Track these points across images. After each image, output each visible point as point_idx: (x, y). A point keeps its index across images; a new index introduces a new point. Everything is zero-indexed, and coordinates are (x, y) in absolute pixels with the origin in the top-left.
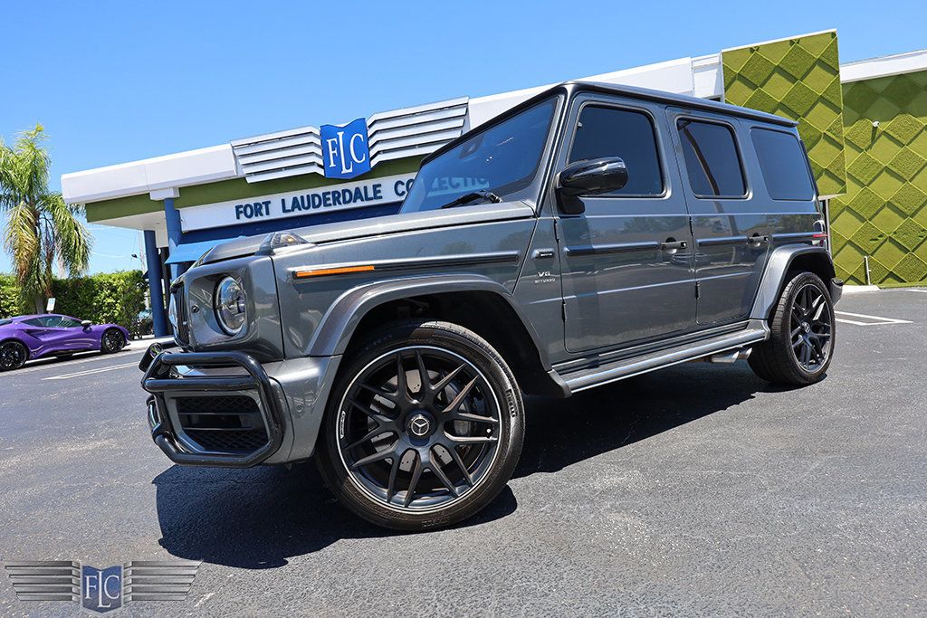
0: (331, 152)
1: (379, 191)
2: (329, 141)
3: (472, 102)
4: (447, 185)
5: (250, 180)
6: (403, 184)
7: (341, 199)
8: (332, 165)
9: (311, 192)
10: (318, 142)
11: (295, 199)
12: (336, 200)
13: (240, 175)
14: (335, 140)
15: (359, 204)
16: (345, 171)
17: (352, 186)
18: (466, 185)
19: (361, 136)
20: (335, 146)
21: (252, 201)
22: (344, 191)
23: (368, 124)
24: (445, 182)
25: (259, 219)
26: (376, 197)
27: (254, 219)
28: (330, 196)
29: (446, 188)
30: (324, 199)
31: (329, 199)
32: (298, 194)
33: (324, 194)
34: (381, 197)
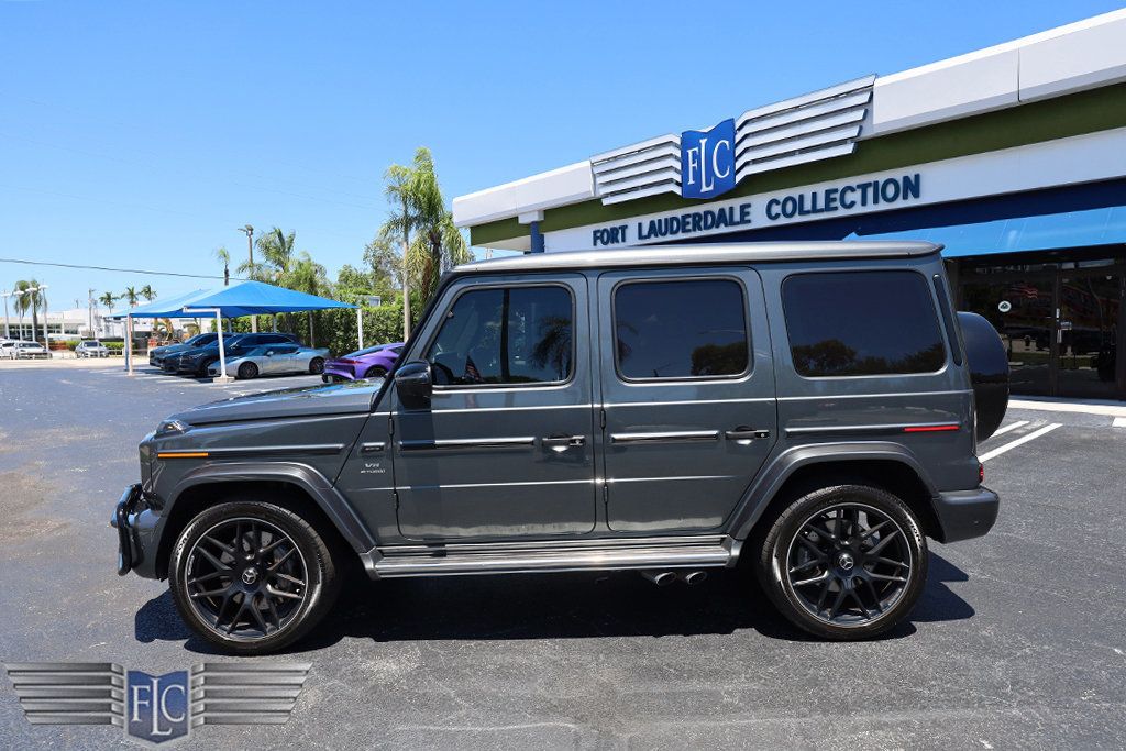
0: (691, 165)
1: (748, 214)
2: (690, 152)
3: (879, 83)
4: (838, 204)
5: (605, 202)
6: (777, 202)
7: (702, 224)
8: (691, 182)
9: (669, 214)
10: (678, 153)
11: (652, 223)
12: (696, 226)
13: (598, 196)
14: (696, 149)
15: (723, 229)
16: (704, 189)
17: (715, 207)
18: (864, 203)
19: (727, 142)
20: (696, 157)
21: (608, 225)
22: (706, 213)
23: (737, 126)
24: (834, 200)
26: (743, 221)
28: (690, 220)
29: (836, 208)
30: (683, 225)
31: (689, 223)
32: (655, 217)
33: (684, 217)
34: (749, 221)
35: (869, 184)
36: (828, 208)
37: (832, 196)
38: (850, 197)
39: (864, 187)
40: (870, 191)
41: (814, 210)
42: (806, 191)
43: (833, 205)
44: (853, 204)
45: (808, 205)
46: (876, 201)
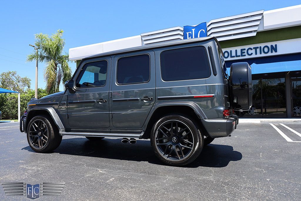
0: (188, 38)
2: (188, 33)
3: (266, 13)
4: (246, 54)
10: (182, 33)
14: (191, 32)
18: (256, 54)
19: (204, 30)
20: (191, 35)
23: (207, 25)
24: (244, 52)
29: (245, 55)
35: (258, 48)
36: (242, 56)
37: (243, 51)
38: (250, 52)
39: (256, 48)
40: (258, 50)
41: (237, 56)
42: (233, 49)
43: (243, 54)
44: (252, 54)
45: (234, 54)
46: (261, 53)
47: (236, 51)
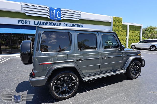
0: (52, 14)
2: (52, 11)
4: (74, 26)
5: (27, 14)
6: (65, 24)
7: (51, 24)
9: (43, 21)
10: (49, 10)
11: (38, 22)
12: (50, 24)
16: (55, 19)
17: (54, 22)
21: (24, 20)
22: (52, 23)
25: (26, 25)
27: (24, 24)
28: (48, 23)
30: (47, 24)
31: (48, 24)
32: (39, 21)
33: (47, 22)
38: (76, 26)
39: (77, 25)
45: (70, 25)
47: (71, 24)
